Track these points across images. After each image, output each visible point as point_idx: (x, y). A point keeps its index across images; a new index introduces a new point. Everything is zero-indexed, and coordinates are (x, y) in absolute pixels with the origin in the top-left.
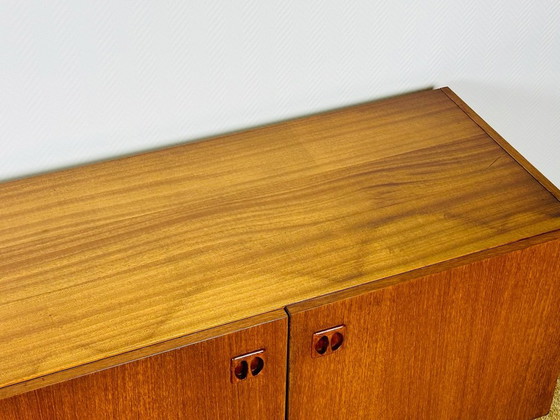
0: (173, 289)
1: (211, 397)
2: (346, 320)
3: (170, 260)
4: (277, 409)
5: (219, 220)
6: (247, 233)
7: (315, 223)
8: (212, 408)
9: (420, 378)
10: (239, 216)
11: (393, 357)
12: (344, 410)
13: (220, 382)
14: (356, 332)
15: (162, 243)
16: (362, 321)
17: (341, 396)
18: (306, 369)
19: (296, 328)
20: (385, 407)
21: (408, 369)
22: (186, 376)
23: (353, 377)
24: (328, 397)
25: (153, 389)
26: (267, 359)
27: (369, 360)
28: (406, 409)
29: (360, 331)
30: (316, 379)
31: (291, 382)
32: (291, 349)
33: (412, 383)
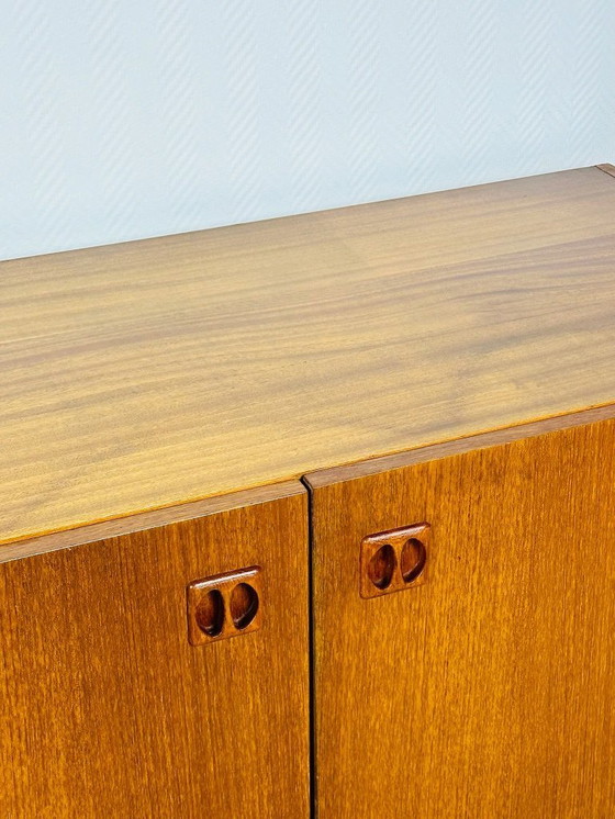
0: (69, 450)
1: (148, 679)
2: (430, 512)
3: (67, 406)
4: (291, 715)
5: (172, 346)
6: (228, 363)
7: (365, 348)
8: (150, 705)
9: (587, 666)
10: (214, 340)
11: (532, 611)
12: (433, 731)
13: (164, 638)
14: (453, 543)
15: (56, 380)
16: (465, 518)
17: (425, 695)
18: (351, 622)
19: (326, 522)
20: (516, 729)
21: (562, 640)
22: (87, 619)
23: (450, 653)
24: (399, 697)
25: (14, 645)
26: (265, 593)
27: (481, 614)
28: (561, 737)
29: (460, 543)
30: (372, 649)
31: (319, 654)
32: (316, 573)
33: (570, 677)
